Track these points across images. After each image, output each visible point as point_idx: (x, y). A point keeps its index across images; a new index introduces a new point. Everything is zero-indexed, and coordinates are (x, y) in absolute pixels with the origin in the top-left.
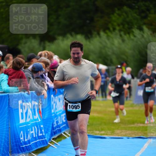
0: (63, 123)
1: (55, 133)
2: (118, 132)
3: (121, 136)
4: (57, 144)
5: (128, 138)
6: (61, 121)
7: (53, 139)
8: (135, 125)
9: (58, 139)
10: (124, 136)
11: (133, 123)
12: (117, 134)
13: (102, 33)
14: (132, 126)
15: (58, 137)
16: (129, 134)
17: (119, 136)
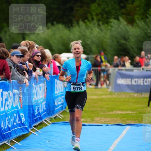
0: (44, 111)
1: (36, 121)
2: (98, 119)
3: (101, 123)
4: (38, 132)
5: (107, 125)
6: (42, 109)
7: (35, 127)
8: (114, 112)
9: (39, 127)
10: (103, 123)
11: (112, 110)
12: (97, 122)
13: (81, 23)
14: (111, 113)
15: (40, 124)
16: (109, 121)
17: (98, 123)
